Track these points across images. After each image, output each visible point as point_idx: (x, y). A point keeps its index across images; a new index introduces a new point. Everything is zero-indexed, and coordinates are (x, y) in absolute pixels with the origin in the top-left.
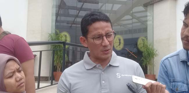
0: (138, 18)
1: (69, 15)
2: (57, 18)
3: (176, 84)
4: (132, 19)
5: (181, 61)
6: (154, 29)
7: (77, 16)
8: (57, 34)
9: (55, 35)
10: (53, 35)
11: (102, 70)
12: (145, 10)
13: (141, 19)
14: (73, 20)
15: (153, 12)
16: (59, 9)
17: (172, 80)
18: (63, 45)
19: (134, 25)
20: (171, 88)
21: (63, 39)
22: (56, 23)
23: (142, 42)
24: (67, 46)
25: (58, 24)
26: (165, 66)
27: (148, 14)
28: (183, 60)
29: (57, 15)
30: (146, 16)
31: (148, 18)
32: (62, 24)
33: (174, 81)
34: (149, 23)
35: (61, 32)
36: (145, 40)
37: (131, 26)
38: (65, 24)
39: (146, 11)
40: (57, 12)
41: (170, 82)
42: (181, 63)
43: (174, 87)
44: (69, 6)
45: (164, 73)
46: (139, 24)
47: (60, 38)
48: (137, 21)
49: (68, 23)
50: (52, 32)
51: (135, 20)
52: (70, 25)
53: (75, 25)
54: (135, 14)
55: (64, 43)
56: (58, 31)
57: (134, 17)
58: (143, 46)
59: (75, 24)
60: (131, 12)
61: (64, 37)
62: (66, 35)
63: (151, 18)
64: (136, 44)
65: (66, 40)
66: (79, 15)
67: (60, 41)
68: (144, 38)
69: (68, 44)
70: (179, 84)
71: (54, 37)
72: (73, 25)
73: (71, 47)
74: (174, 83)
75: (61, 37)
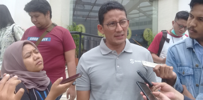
0: (144, 12)
1: (84, 10)
2: (74, 12)
3: (183, 68)
4: (139, 13)
5: (188, 48)
6: (159, 21)
7: (91, 11)
8: (74, 26)
9: (72, 27)
10: (70, 27)
11: (117, 56)
12: (150, 5)
13: (147, 13)
14: (88, 14)
15: (158, 7)
16: (76, 5)
17: (179, 65)
18: (79, 35)
19: (141, 18)
20: (178, 71)
21: (79, 30)
22: (74, 17)
23: (147, 33)
24: (82, 36)
25: (75, 17)
26: (173, 53)
27: (154, 8)
28: (189, 47)
29: (74, 10)
30: (152, 10)
31: (153, 12)
32: (78, 18)
33: (181, 66)
34: (154, 16)
35: (77, 24)
36: (151, 31)
37: (138, 19)
38: (81, 18)
39: (152, 6)
40: (74, 8)
41: (177, 66)
42: (188, 49)
43: (181, 71)
44: (84, 2)
45: (172, 58)
46: (145, 17)
47: (76, 29)
48: (143, 15)
49: (83, 17)
50: (70, 24)
51: (141, 14)
52: (85, 19)
53: (89, 19)
54: (142, 9)
55: (80, 34)
56: (75, 23)
57: (140, 12)
58: (149, 36)
59: (89, 17)
60: (138, 7)
61: (80, 28)
62: (82, 27)
63: (156, 12)
64: (142, 35)
65: (82, 31)
66: (92, 10)
67: (76, 32)
68: (149, 29)
69: (84, 34)
70: (186, 68)
71: (72, 29)
72: (87, 19)
73: (86, 37)
74: (180, 68)
75: (78, 29)
